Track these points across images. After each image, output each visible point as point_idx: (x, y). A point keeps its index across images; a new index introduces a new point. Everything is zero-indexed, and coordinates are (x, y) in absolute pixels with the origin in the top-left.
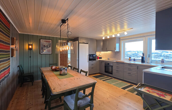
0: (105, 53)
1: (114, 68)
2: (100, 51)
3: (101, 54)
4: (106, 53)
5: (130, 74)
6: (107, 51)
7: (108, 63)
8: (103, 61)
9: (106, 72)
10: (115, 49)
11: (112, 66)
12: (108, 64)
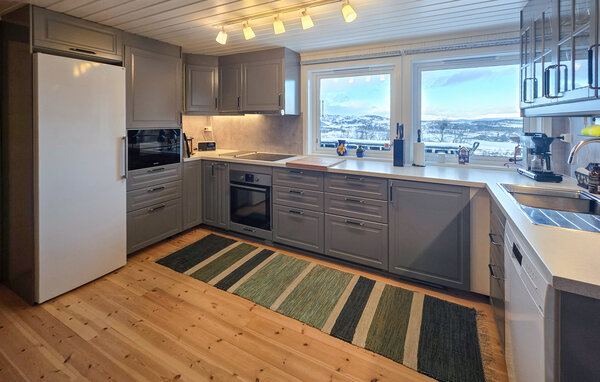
0: (231, 123)
1: (276, 198)
2: (206, 112)
3: (210, 129)
4: (238, 123)
5: (358, 224)
6: (243, 113)
7: (247, 176)
8: (222, 163)
9: (235, 218)
10: (281, 102)
11: (268, 188)
12: (249, 177)
